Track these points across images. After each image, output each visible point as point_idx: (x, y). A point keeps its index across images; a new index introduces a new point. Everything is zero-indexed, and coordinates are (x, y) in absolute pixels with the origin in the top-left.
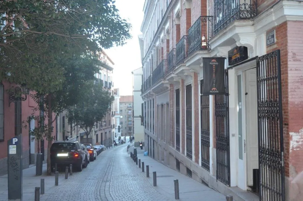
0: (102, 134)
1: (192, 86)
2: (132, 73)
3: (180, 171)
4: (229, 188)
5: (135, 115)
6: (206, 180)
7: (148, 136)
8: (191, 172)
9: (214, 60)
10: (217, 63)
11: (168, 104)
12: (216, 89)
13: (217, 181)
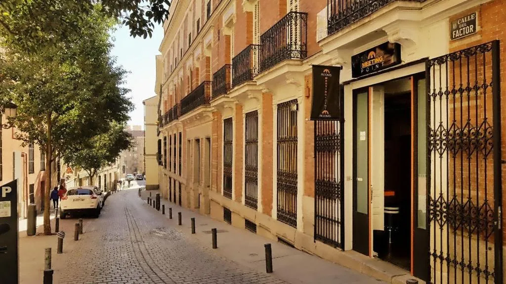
0: (105, 175)
1: (259, 113)
2: (144, 103)
3: (231, 223)
4: (343, 253)
5: (146, 153)
6: (289, 238)
7: (170, 178)
8: (256, 225)
9: (326, 70)
10: (330, 75)
11: (208, 139)
12: (328, 113)
13: (315, 242)
